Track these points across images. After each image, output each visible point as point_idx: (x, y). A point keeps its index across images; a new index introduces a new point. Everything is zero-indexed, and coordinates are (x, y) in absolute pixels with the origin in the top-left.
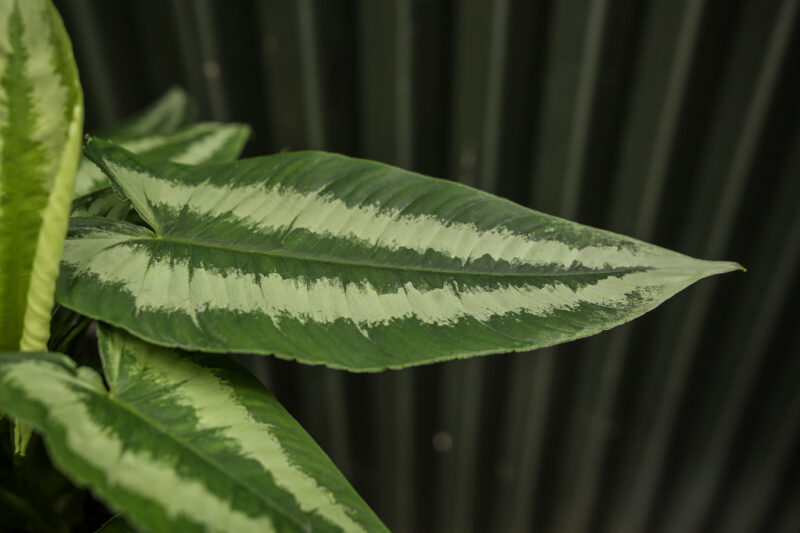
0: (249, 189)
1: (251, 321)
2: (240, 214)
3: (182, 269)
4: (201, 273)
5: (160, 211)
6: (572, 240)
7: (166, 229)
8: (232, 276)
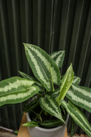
0: (83, 90)
1: (83, 105)
2: (82, 92)
3: (77, 97)
4: (78, 98)
5: (75, 90)
7: (75, 92)
8: (81, 99)
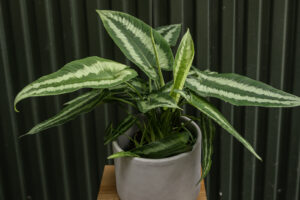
3: (205, 87)
6: (282, 94)
